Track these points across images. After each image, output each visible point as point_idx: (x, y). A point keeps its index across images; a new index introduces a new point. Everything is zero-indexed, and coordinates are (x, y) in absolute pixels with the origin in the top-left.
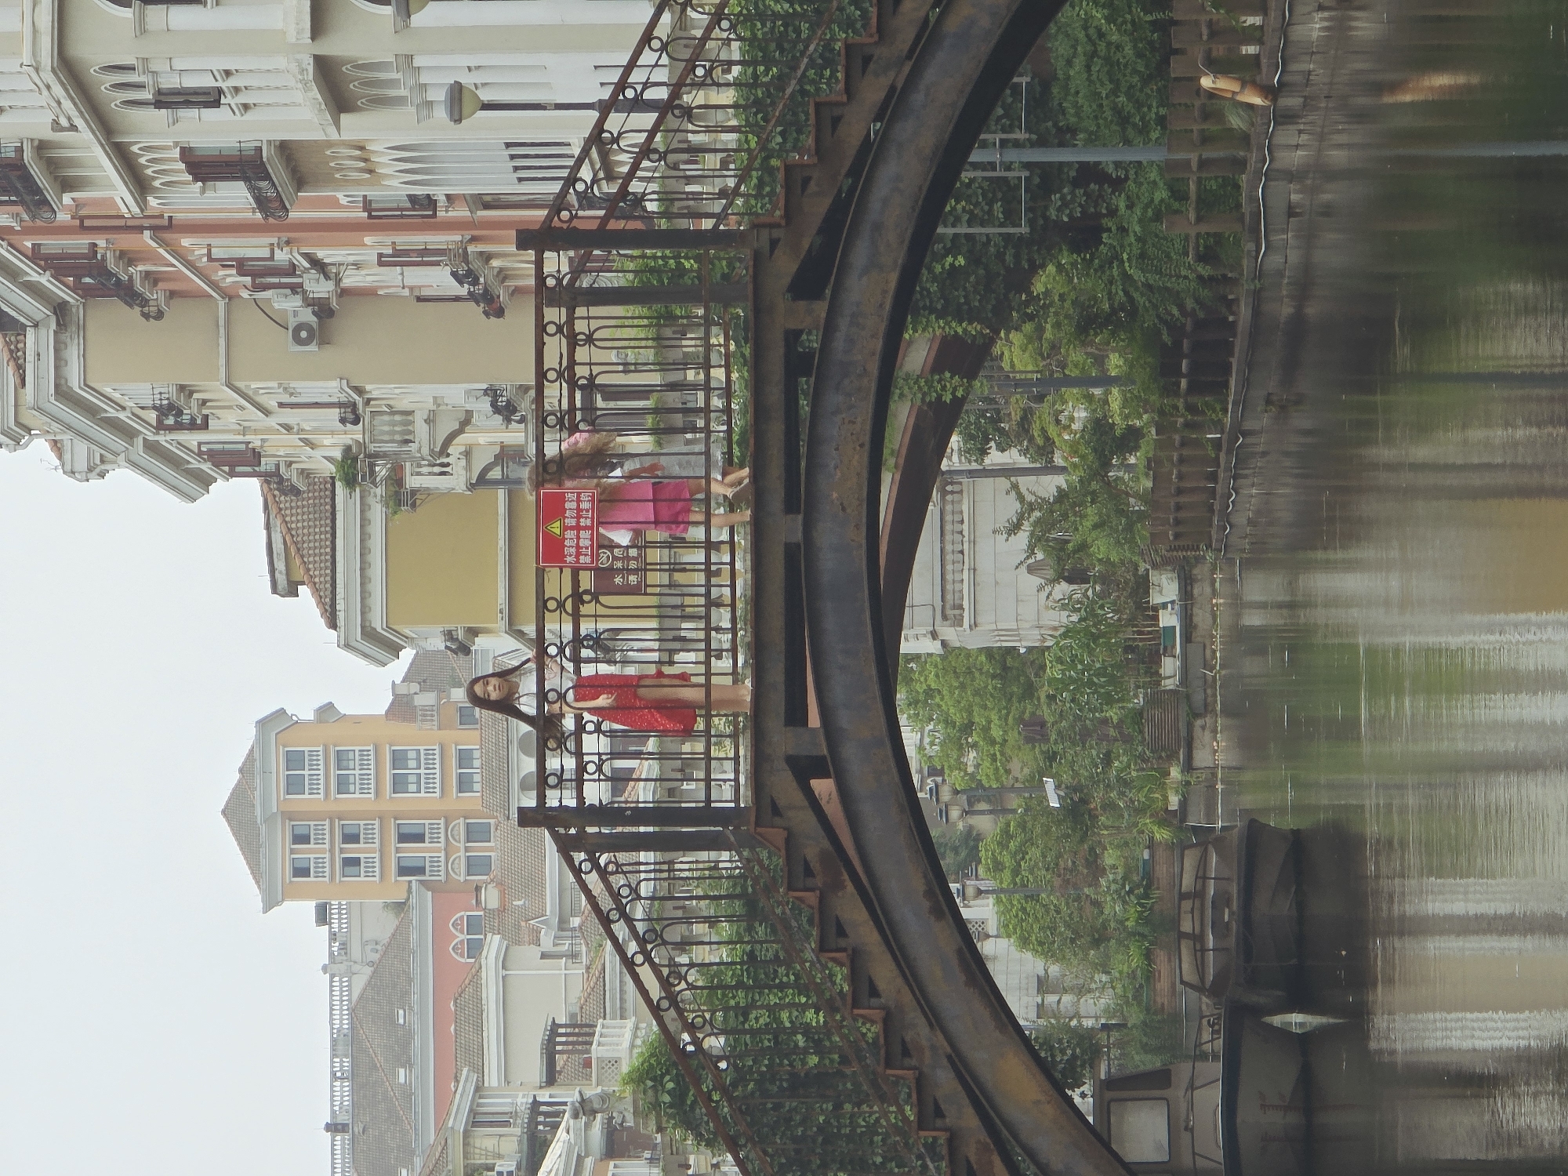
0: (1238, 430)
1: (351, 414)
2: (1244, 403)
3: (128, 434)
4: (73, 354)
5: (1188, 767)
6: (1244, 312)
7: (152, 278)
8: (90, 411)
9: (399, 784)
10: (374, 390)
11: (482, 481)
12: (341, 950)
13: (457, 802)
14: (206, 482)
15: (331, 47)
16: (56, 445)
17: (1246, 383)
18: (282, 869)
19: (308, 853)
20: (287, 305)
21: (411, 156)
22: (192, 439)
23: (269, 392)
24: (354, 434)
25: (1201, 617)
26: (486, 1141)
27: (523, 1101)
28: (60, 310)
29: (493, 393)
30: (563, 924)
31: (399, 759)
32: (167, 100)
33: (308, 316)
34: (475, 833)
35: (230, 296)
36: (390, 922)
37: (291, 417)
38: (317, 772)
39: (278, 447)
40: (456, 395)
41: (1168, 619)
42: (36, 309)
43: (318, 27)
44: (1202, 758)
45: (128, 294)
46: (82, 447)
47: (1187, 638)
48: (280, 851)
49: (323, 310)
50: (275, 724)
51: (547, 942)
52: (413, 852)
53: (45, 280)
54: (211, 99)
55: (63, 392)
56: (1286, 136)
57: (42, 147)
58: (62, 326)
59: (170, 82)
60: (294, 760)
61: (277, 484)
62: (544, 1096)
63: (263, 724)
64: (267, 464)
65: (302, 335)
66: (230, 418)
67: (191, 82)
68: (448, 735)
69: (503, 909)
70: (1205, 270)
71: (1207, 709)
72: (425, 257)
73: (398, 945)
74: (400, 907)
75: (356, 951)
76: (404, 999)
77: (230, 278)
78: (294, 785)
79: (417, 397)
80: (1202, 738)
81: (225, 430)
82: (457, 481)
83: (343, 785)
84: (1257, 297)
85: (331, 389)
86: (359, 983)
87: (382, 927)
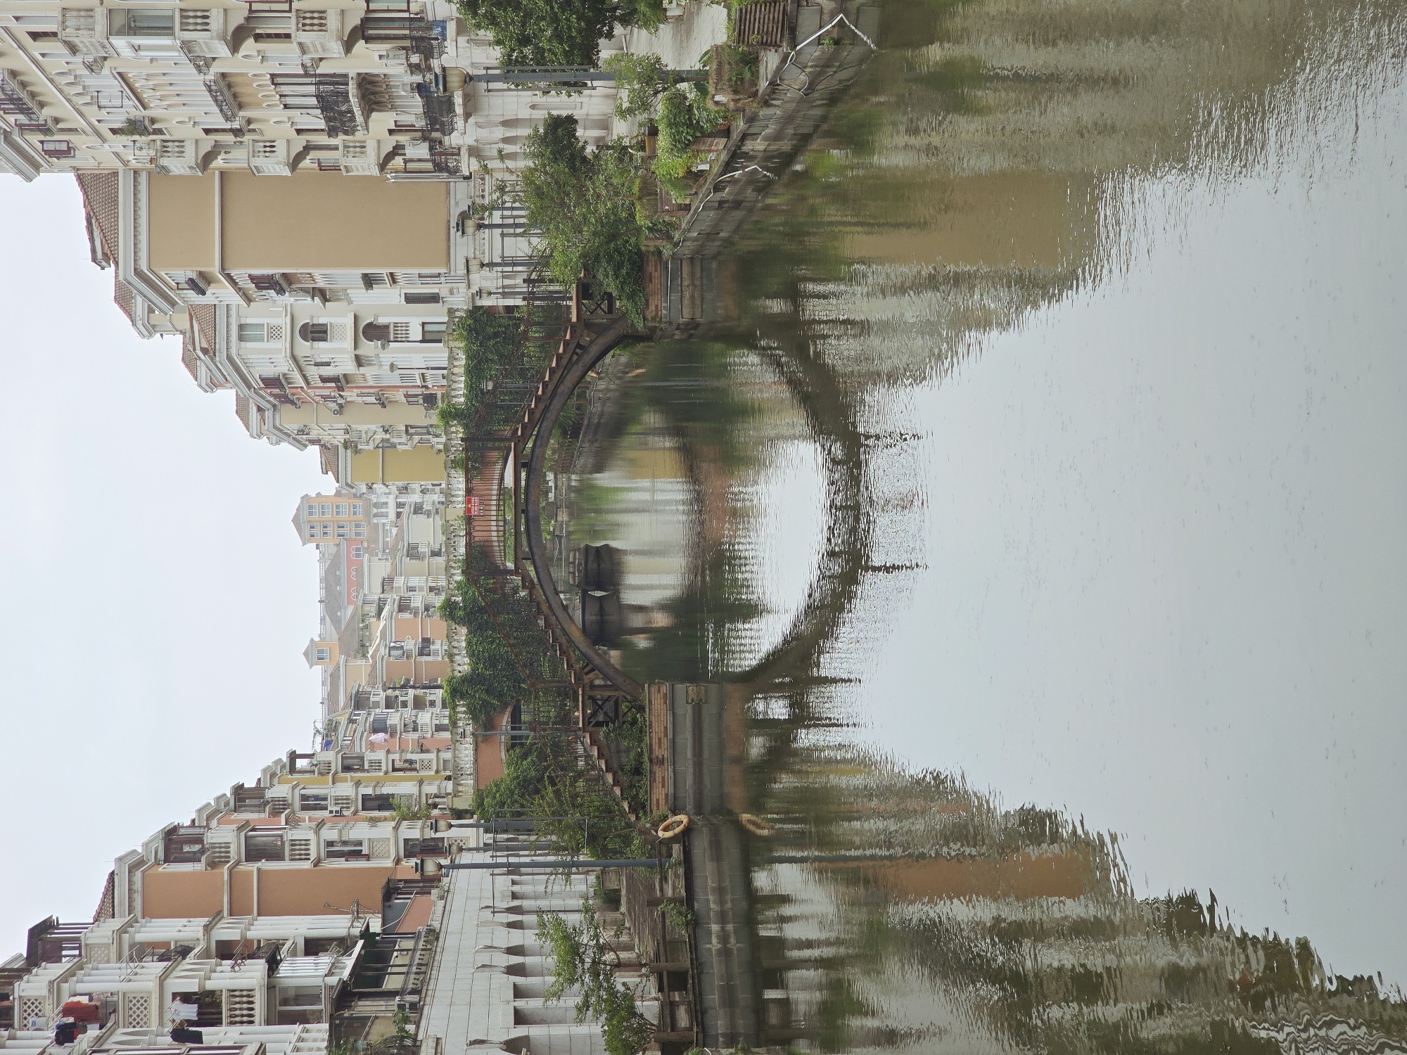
0: (581, 447)
1: (347, 432)
2: (583, 441)
3: (289, 435)
4: (277, 417)
5: (556, 521)
6: (586, 422)
7: (298, 399)
8: (281, 431)
9: (338, 513)
10: (353, 426)
11: (377, 447)
12: (323, 555)
13: (353, 518)
14: (306, 446)
15: (359, 352)
16: (268, 438)
17: (584, 437)
18: (307, 535)
19: (314, 531)
20: (333, 406)
21: (376, 377)
22: (304, 437)
23: (326, 426)
24: (347, 436)
25: (559, 483)
26: (367, 608)
27: (376, 597)
28: (274, 406)
29: (383, 427)
30: (384, 551)
31: (338, 507)
32: (317, 364)
33: (337, 408)
34: (357, 526)
35: (317, 403)
36: (335, 549)
37: (330, 432)
38: (316, 510)
39: (326, 439)
40: (373, 427)
41: (551, 484)
42: (268, 406)
43: (356, 348)
44: (560, 519)
45: (292, 403)
46: (274, 438)
47: (556, 489)
48: (307, 532)
49: (341, 406)
50: (305, 498)
51: (380, 556)
52: (341, 531)
53: (272, 399)
54: (328, 364)
55: (275, 427)
56: (601, 382)
57: (284, 375)
58: (275, 410)
59: (319, 360)
60: (310, 507)
61: (324, 447)
62: (382, 596)
63: (302, 498)
64: (322, 442)
65: (336, 412)
66: (315, 432)
67: (324, 360)
68: (351, 501)
69: (368, 547)
70: (578, 412)
71: (561, 507)
72: (369, 395)
73: (337, 555)
74: (338, 545)
75: (326, 556)
76: (339, 568)
77: (318, 399)
78: (311, 514)
79: (363, 428)
80: (560, 513)
81: (313, 436)
82: (371, 447)
83: (323, 513)
84: (590, 418)
85: (343, 426)
86: (327, 564)
87: (333, 550)
